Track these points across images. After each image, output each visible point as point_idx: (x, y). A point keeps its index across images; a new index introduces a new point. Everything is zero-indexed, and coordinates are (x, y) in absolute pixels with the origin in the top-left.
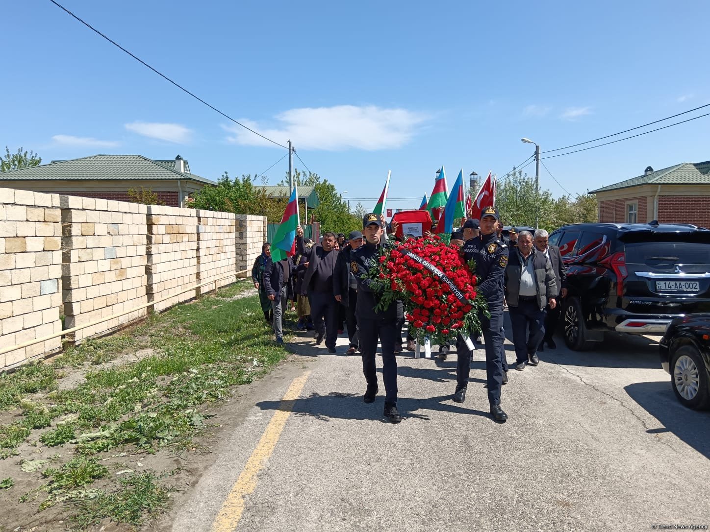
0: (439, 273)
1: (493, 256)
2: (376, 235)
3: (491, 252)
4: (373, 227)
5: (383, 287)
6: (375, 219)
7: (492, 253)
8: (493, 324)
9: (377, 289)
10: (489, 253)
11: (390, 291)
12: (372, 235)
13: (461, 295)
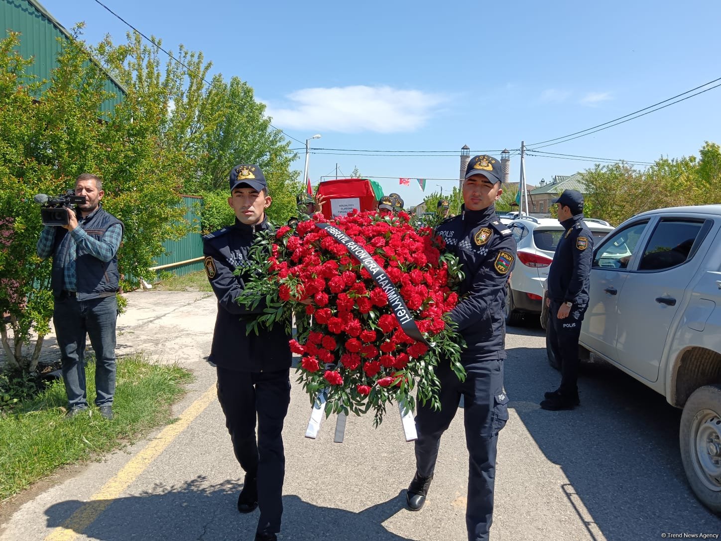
0: (372, 266)
1: (483, 251)
2: (252, 208)
3: (479, 243)
4: (246, 191)
5: (263, 300)
6: (252, 176)
7: (482, 246)
8: (481, 390)
9: (251, 305)
10: (474, 246)
11: (277, 305)
12: (243, 207)
13: (407, 316)
